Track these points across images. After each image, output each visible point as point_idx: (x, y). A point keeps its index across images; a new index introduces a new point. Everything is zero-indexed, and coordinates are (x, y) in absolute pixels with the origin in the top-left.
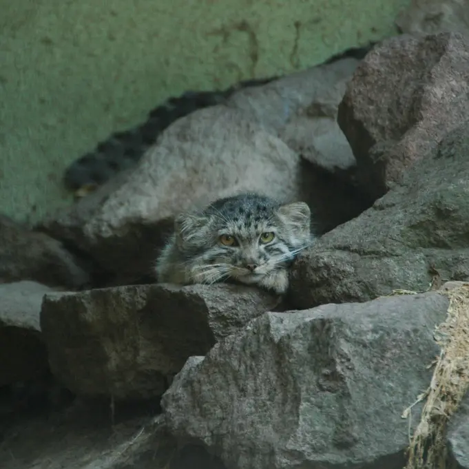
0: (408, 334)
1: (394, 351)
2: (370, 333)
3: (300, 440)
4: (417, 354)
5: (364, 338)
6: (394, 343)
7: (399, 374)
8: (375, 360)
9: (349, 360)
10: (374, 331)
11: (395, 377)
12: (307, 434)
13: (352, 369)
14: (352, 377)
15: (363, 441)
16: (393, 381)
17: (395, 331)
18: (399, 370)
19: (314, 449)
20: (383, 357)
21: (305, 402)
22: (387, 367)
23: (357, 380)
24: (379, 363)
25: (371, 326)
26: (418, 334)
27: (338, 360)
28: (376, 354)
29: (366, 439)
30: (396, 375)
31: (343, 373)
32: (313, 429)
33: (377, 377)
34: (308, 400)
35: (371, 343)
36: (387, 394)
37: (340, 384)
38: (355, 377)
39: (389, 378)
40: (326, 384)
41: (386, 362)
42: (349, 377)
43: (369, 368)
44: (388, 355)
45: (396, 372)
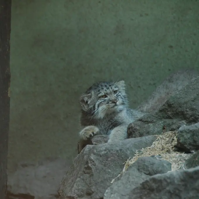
0: (117, 151)
1: (112, 158)
2: (103, 151)
3: (73, 192)
4: (121, 159)
5: (101, 153)
6: (111, 155)
7: (114, 167)
8: (104, 162)
9: (93, 162)
10: (105, 150)
11: (112, 168)
12: (76, 190)
13: (95, 165)
14: (95, 168)
15: (96, 192)
16: (111, 169)
17: (112, 150)
18: (114, 165)
19: (78, 195)
20: (107, 160)
21: (78, 178)
22: (109, 164)
23: (97, 169)
24: (105, 162)
25: (104, 149)
26: (122, 151)
27: (89, 162)
28: (104, 159)
29: (97, 191)
30: (113, 167)
31: (91, 167)
32: (78, 188)
33: (105, 168)
34: (80, 177)
35: (103, 155)
36: (107, 175)
37: (90, 171)
38: (96, 168)
39: (109, 168)
40: (86, 171)
41: (108, 162)
42: (93, 168)
43: (102, 164)
44: (109, 159)
45: (112, 166)
